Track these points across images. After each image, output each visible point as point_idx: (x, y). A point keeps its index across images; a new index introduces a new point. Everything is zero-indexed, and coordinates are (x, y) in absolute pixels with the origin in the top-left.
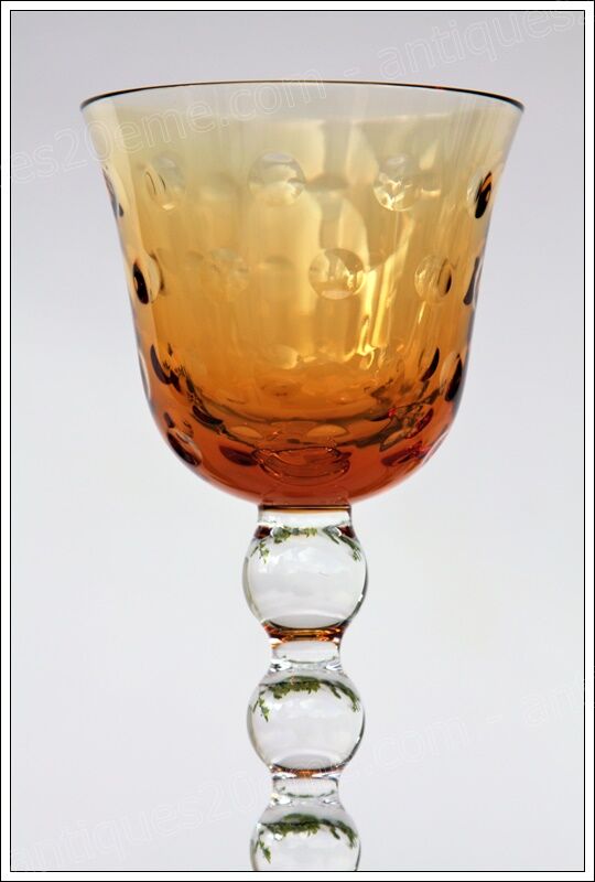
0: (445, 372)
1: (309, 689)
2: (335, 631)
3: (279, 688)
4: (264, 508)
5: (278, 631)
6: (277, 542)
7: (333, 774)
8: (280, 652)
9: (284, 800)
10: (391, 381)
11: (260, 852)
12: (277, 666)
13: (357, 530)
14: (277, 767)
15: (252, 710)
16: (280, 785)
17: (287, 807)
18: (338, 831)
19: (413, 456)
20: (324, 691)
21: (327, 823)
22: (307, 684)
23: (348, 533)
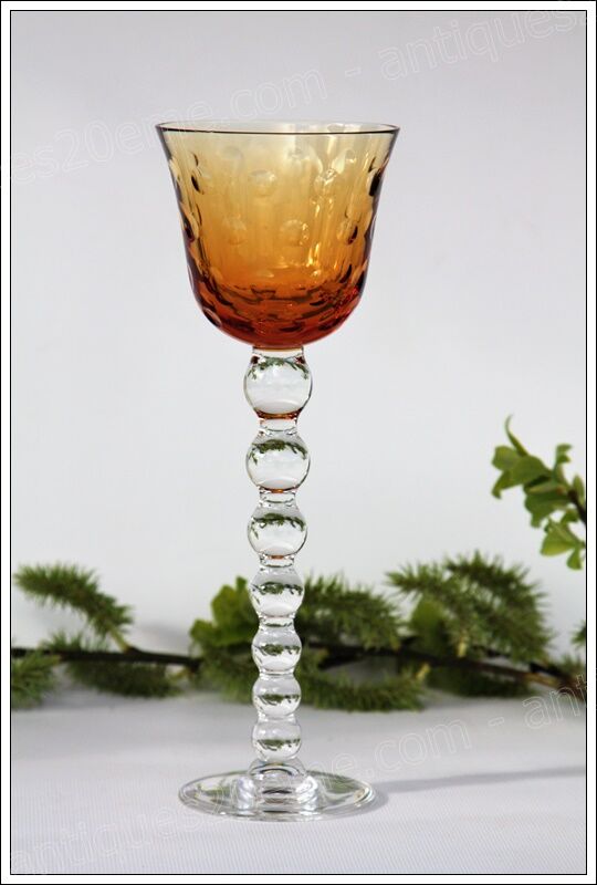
0: (355, 275)
1: (279, 449)
2: (294, 415)
3: (263, 447)
4: (255, 348)
5: (262, 415)
6: (262, 369)
7: (293, 491)
8: (264, 425)
9: (266, 505)
10: (326, 282)
11: (252, 534)
12: (262, 433)
13: (306, 359)
14: (262, 487)
15: (248, 458)
16: (263, 496)
17: (267, 508)
18: (295, 523)
19: (338, 322)
20: (288, 450)
21: (289, 519)
22: (279, 445)
23: (301, 360)
